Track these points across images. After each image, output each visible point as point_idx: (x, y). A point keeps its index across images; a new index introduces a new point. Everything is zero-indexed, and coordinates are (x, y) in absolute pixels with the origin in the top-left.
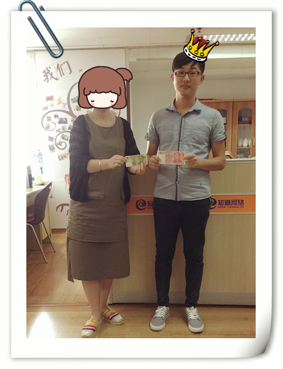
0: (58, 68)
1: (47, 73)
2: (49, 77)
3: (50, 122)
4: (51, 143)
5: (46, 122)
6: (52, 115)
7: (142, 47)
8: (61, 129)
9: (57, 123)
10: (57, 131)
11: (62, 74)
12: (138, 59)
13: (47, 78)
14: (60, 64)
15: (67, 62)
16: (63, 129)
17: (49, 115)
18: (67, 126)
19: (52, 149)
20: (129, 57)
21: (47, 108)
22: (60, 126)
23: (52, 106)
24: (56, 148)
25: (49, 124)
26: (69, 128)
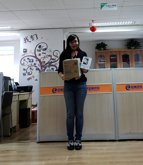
0: (31, 37)
1: (26, 39)
6: (26, 58)
9: (28, 62)
10: (28, 66)
11: (33, 39)
12: (69, 33)
13: (26, 41)
14: (32, 35)
15: (36, 34)
16: (31, 65)
18: (33, 63)
19: (24, 75)
20: (65, 32)
21: (24, 55)
22: (29, 64)
23: (27, 54)
24: (27, 74)
25: (24, 63)
26: (34, 64)
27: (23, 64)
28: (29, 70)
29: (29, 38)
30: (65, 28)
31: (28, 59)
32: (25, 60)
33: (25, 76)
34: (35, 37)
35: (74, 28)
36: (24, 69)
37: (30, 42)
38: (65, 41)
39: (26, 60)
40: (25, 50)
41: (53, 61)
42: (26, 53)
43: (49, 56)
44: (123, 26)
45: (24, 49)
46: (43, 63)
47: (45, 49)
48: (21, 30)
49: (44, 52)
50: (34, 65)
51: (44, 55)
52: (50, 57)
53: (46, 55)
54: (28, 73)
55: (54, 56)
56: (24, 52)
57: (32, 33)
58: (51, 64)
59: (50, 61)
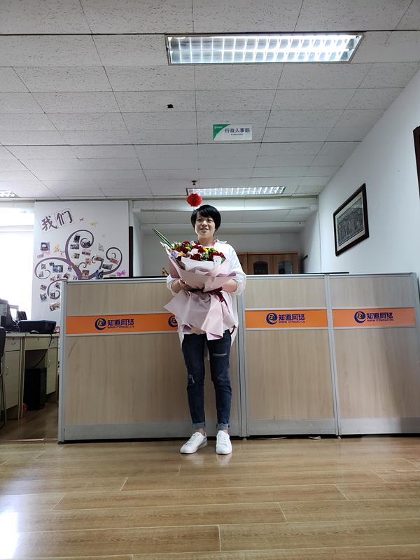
0: (58, 217)
1: (47, 223)
2: (48, 225)
3: (44, 270)
4: (43, 292)
5: (39, 270)
6: (47, 263)
7: (146, 199)
8: (56, 277)
9: (52, 271)
10: (51, 279)
11: (62, 222)
12: (141, 211)
13: (46, 227)
14: (61, 214)
15: (68, 212)
16: (58, 277)
17: (43, 263)
18: (62, 274)
19: (43, 298)
20: (133, 208)
21: (42, 256)
22: (55, 275)
23: (48, 253)
24: (48, 297)
25: (43, 272)
26: (64, 277)
27: (41, 275)
28: (53, 289)
29: (53, 219)
30: (133, 200)
31: (51, 264)
32: (44, 267)
33: (44, 302)
34: (66, 217)
35: (153, 200)
36: (43, 287)
37: (56, 228)
38: (132, 227)
39: (46, 267)
40: (44, 246)
41: (105, 270)
42: (47, 251)
43: (98, 259)
44: (259, 198)
45: (42, 244)
46: (84, 275)
47: (89, 245)
48: (37, 201)
49: (87, 250)
51: (87, 257)
52: (100, 262)
53: (90, 257)
54: (52, 294)
55: (109, 259)
56: (43, 249)
57: (61, 208)
58: (102, 277)
59: (100, 271)
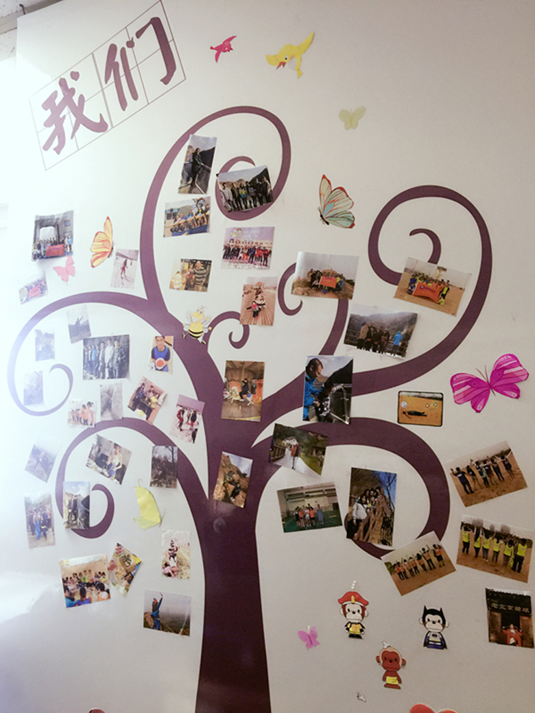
0: (111, 66)
1: (62, 107)
2: (69, 120)
8: (97, 407)
11: (127, 93)
13: (59, 133)
14: (122, 44)
15: (154, 23)
16: (107, 406)
18: (127, 388)
21: (39, 288)
22: (91, 390)
25: (40, 378)
27: (35, 394)
32: (46, 348)
36: (40, 461)
37: (101, 127)
41: (367, 361)
42: (61, 262)
45: (41, 223)
50: (139, 414)
51: (250, 273)
59: (329, 368)
